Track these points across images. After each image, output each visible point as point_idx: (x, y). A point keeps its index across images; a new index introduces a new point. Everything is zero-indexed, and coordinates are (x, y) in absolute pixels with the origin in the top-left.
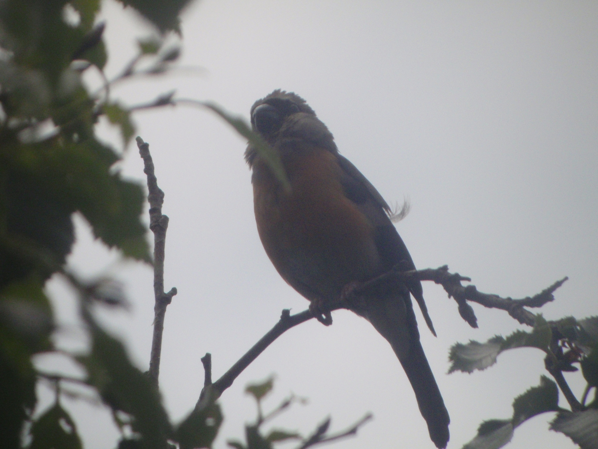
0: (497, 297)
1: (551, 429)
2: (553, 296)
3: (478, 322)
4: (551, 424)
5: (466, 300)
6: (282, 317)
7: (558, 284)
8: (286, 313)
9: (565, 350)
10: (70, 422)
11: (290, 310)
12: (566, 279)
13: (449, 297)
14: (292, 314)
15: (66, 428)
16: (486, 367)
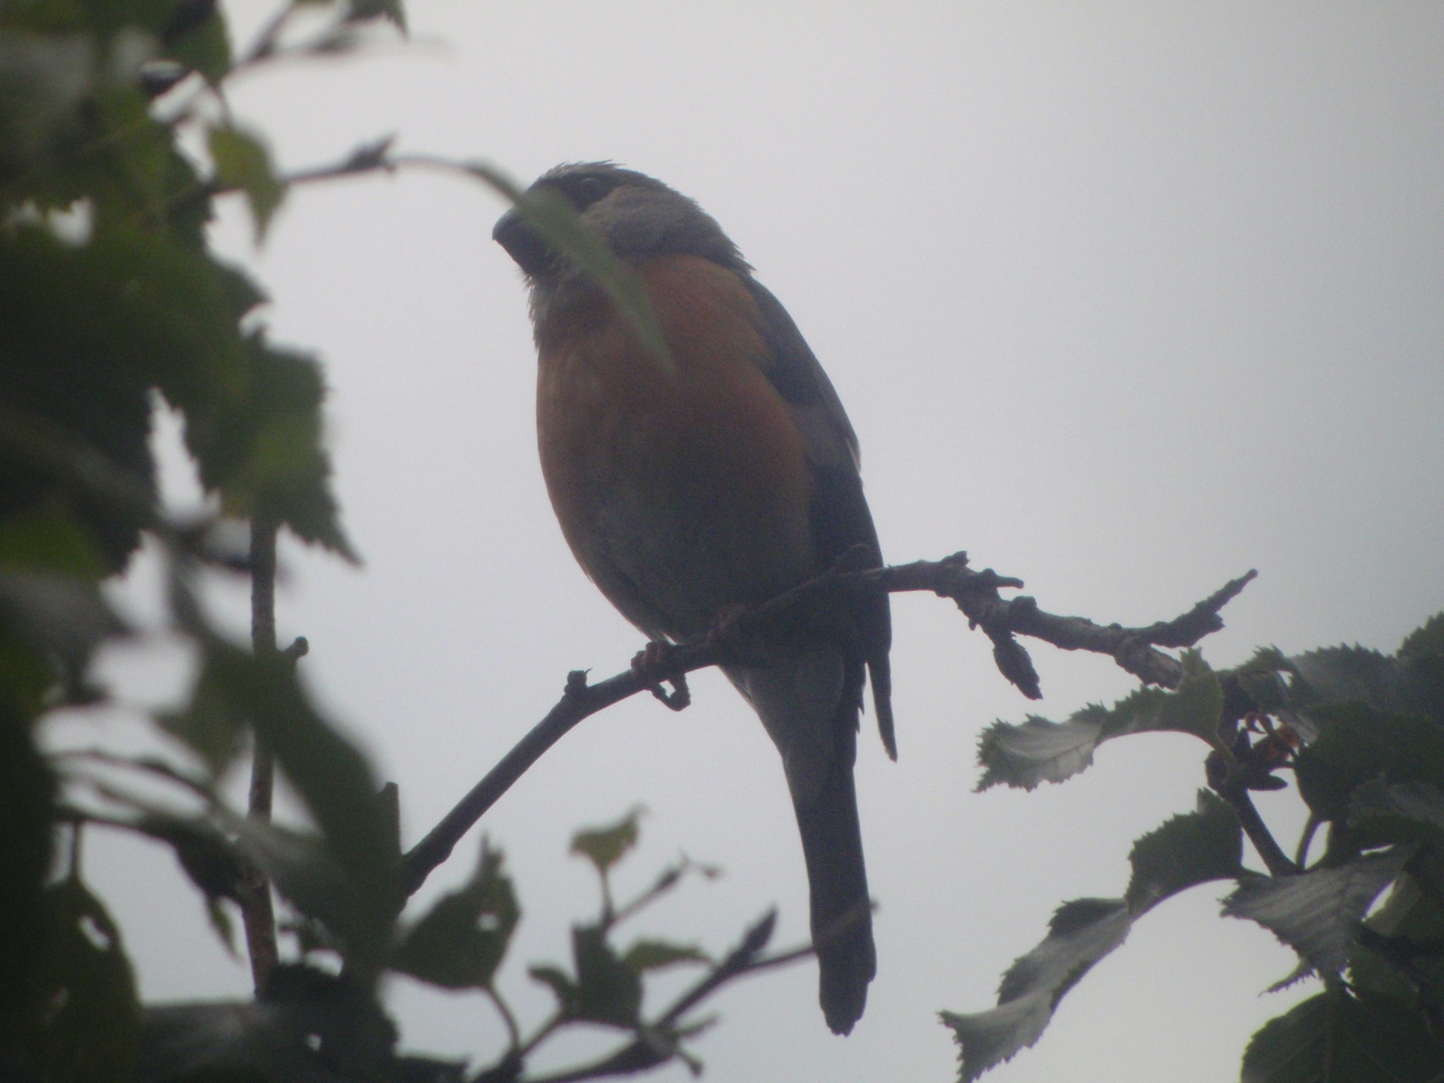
0: (1088, 622)
1: (1224, 914)
2: (1220, 619)
3: (1042, 686)
4: (1225, 902)
5: (1013, 633)
6: (567, 689)
7: (1234, 588)
8: (577, 679)
9: (1254, 738)
10: (106, 924)
11: (587, 672)
12: (1252, 574)
13: (972, 626)
14: (590, 682)
15: (98, 940)
16: (1068, 777)
